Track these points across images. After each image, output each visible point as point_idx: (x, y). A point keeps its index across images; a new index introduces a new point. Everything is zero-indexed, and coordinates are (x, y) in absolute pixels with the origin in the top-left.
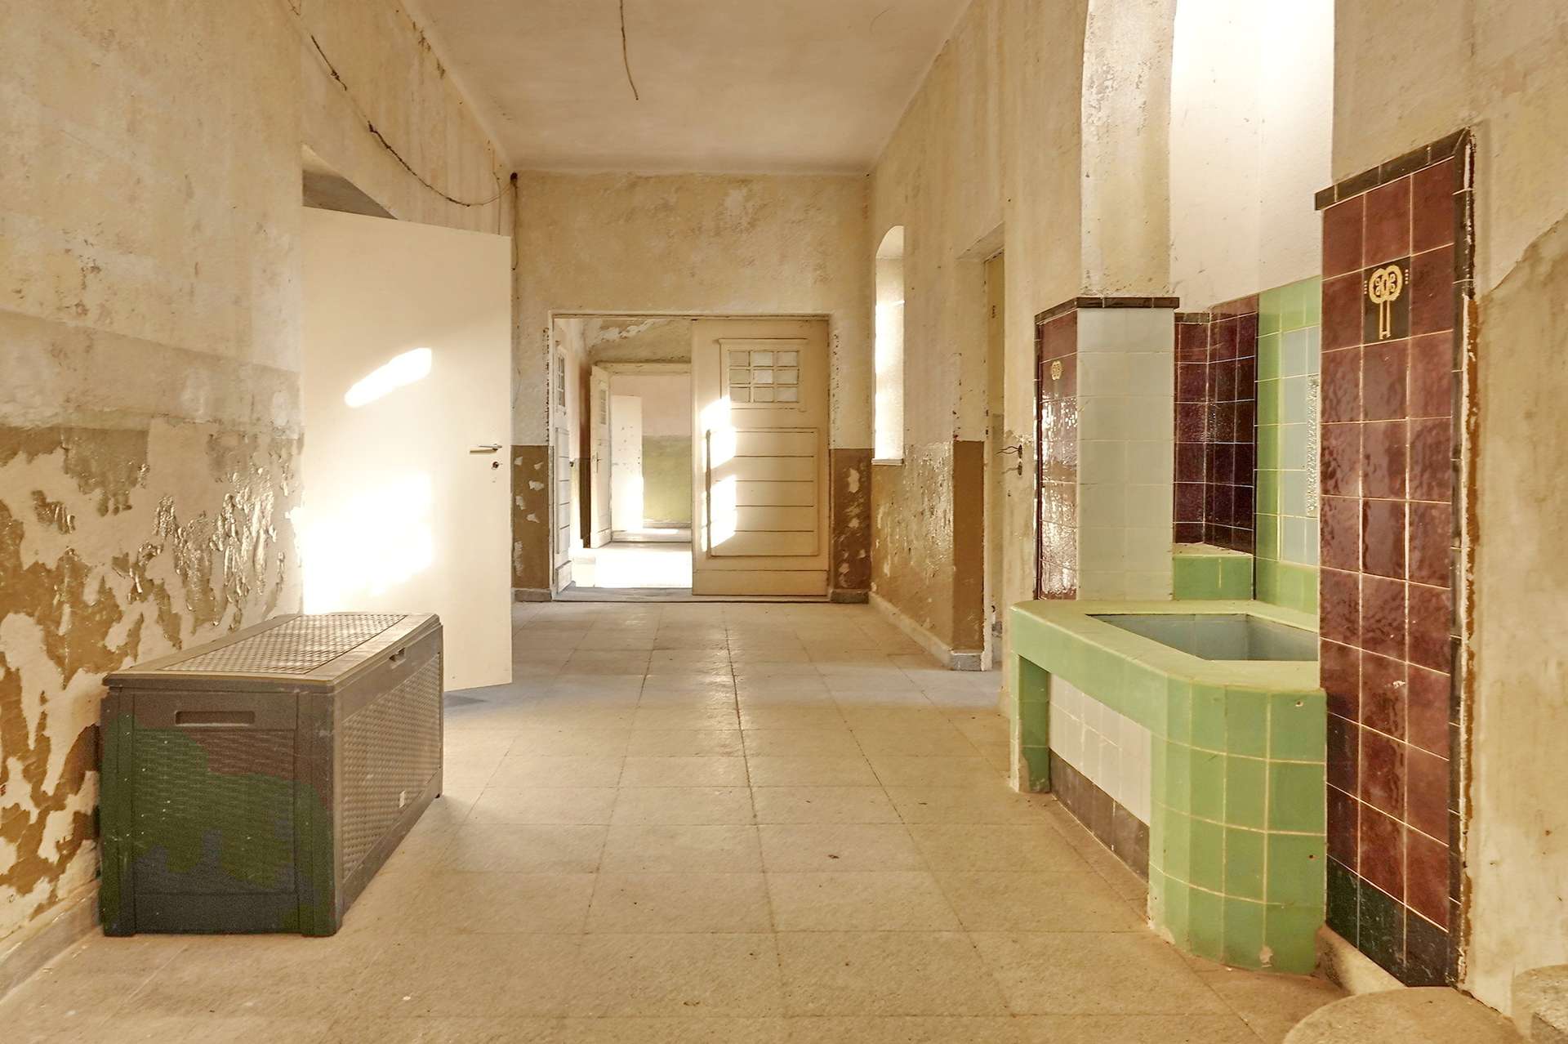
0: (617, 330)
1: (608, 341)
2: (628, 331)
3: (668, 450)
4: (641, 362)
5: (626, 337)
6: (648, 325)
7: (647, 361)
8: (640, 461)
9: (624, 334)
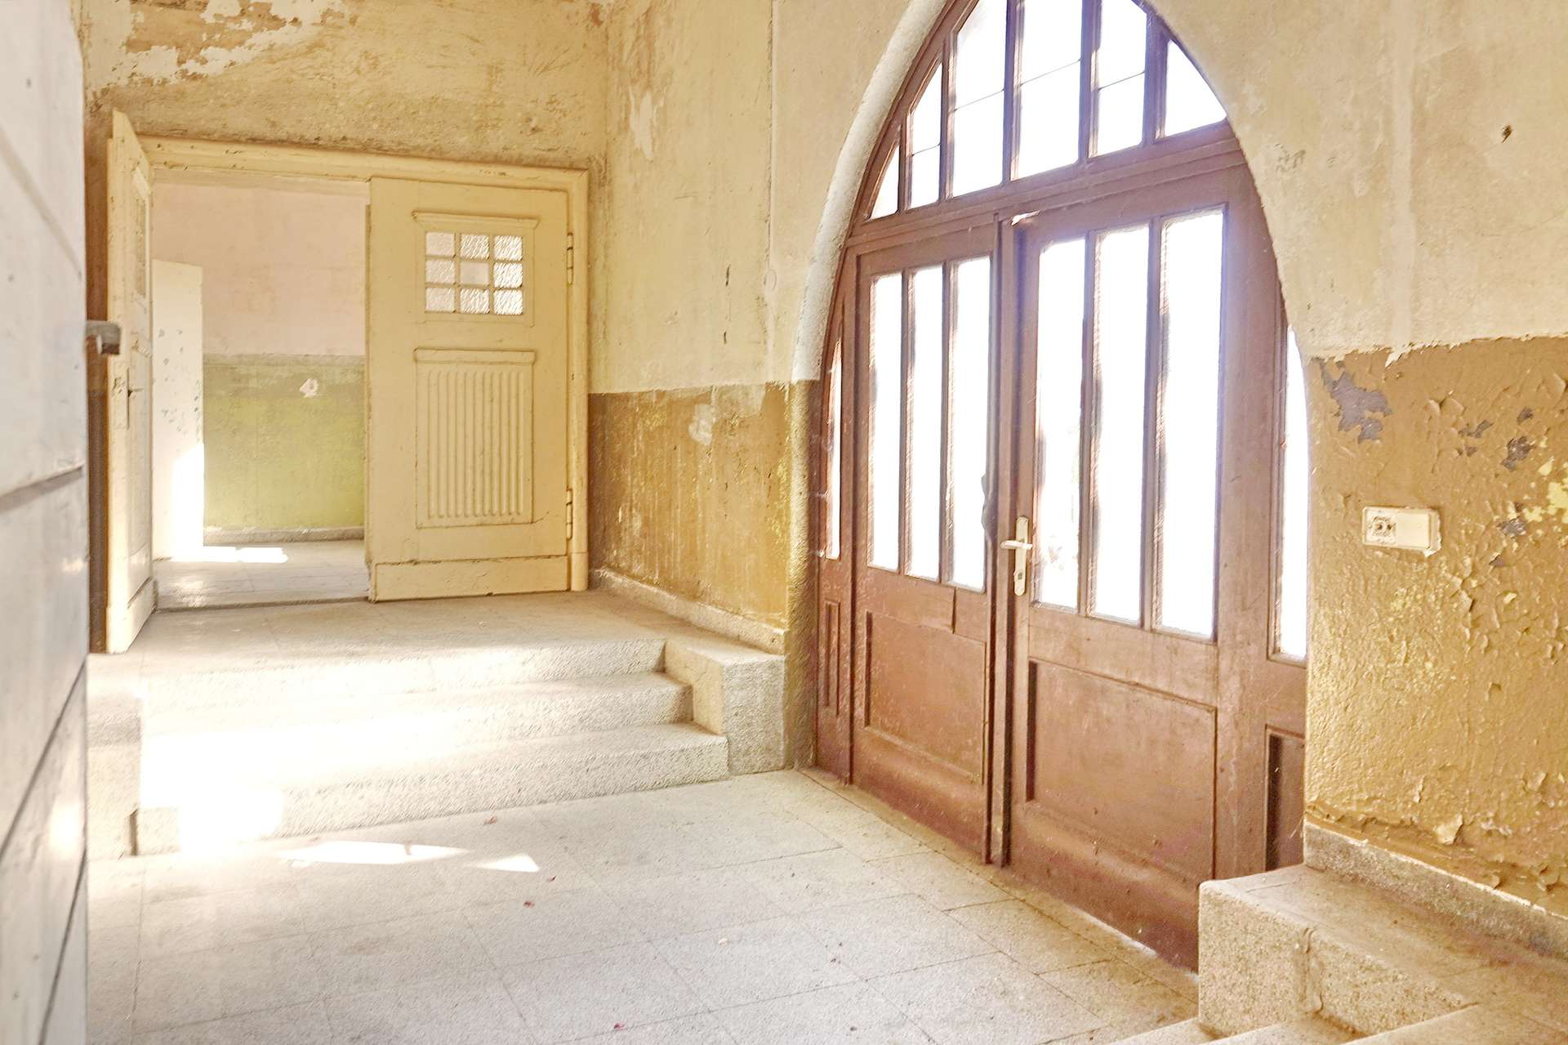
0: (174, 54)
1: (149, 81)
2: (204, 62)
3: (253, 384)
4: (238, 142)
5: (195, 77)
6: (255, 52)
7: (254, 141)
8: (200, 403)
9: (192, 66)
